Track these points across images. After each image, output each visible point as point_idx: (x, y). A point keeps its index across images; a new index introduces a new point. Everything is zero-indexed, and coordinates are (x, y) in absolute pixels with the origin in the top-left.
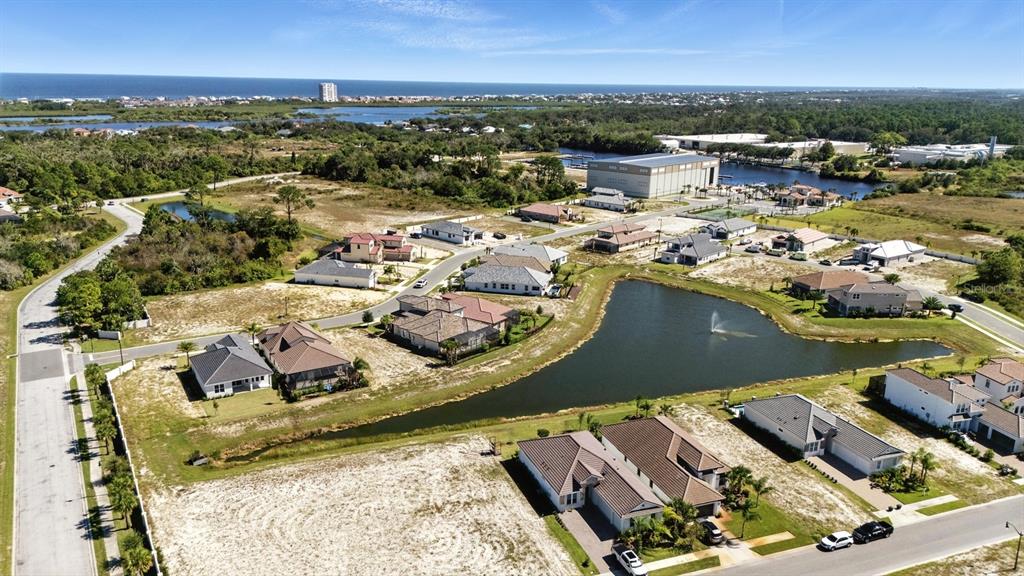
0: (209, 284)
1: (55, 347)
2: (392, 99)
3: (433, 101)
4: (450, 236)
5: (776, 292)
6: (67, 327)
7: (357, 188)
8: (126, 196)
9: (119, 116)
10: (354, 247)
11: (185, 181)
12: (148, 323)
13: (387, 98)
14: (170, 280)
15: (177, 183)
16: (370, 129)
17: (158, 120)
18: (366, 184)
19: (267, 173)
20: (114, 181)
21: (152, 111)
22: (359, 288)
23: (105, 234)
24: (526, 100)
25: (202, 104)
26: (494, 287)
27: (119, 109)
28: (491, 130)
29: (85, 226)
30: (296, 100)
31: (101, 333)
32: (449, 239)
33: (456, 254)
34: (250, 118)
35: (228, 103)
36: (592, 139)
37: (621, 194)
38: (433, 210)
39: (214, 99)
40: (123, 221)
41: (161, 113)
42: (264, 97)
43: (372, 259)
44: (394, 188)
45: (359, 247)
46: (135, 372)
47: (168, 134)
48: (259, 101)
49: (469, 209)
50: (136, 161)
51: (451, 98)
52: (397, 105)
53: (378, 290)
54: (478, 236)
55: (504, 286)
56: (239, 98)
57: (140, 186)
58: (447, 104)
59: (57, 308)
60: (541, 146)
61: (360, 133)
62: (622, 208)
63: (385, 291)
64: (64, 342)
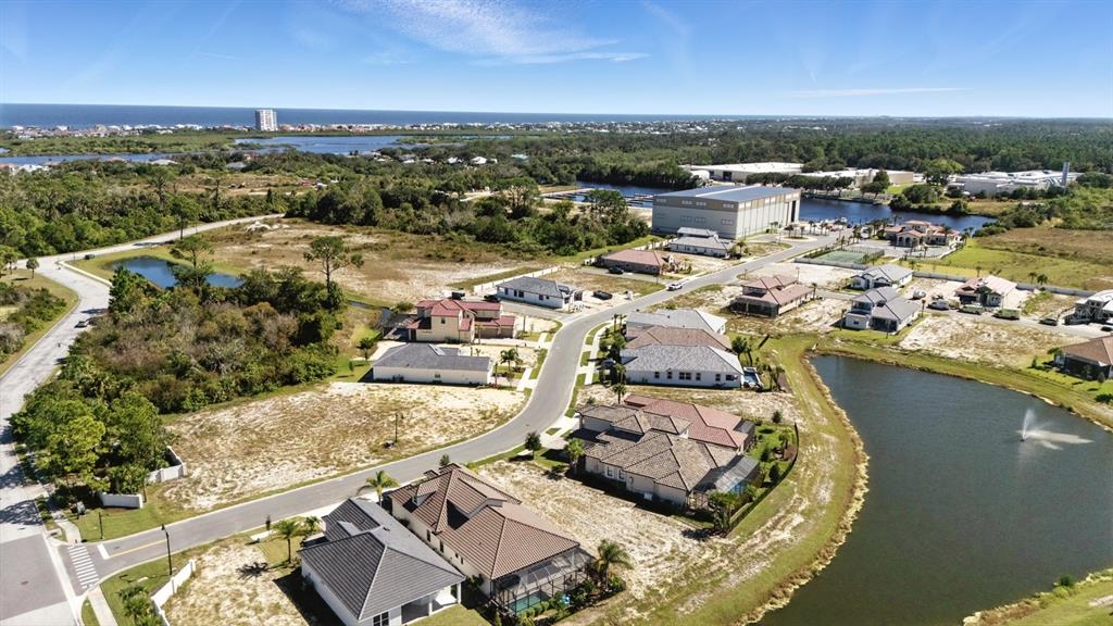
0: (247, 389)
1: (31, 531)
2: (340, 127)
3: (387, 130)
4: (541, 297)
5: (1039, 368)
6: (40, 486)
7: (369, 234)
8: (61, 251)
9: (17, 149)
10: (435, 322)
11: (138, 230)
12: (181, 470)
13: (335, 126)
14: (187, 386)
15: (128, 233)
16: (340, 161)
17: (67, 153)
18: (377, 228)
19: (241, 216)
20: (43, 232)
21: (55, 141)
22: (471, 385)
23: (51, 311)
24: (491, 129)
25: (114, 134)
26: (670, 377)
27: (15, 141)
28: (482, 160)
29: (17, 298)
30: (229, 129)
31: (108, 498)
32: (541, 302)
33: (565, 324)
34: (181, 149)
35: (146, 132)
36: (609, 170)
37: (716, 236)
38: (488, 262)
39: (128, 128)
40: (71, 290)
41: (67, 144)
42: (189, 126)
43: (462, 337)
44: (416, 232)
45: (443, 322)
46: (196, 584)
47: (90, 169)
48: (185, 130)
49: (532, 259)
50: (64, 205)
51: (408, 127)
52: (349, 135)
53: (501, 388)
54: (578, 297)
55: (685, 376)
56: (158, 127)
57: (80, 238)
58: (405, 133)
59: (12, 446)
60: (555, 179)
61: (329, 165)
62: (723, 253)
63: (510, 388)
64: (45, 519)
